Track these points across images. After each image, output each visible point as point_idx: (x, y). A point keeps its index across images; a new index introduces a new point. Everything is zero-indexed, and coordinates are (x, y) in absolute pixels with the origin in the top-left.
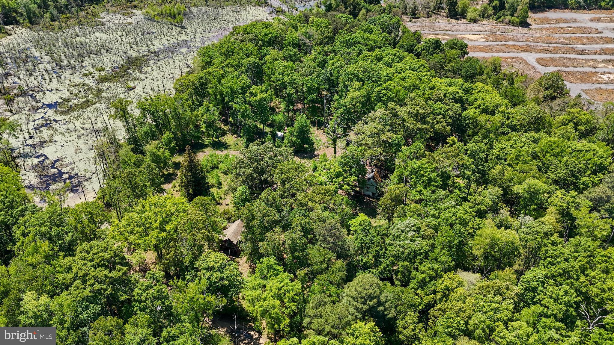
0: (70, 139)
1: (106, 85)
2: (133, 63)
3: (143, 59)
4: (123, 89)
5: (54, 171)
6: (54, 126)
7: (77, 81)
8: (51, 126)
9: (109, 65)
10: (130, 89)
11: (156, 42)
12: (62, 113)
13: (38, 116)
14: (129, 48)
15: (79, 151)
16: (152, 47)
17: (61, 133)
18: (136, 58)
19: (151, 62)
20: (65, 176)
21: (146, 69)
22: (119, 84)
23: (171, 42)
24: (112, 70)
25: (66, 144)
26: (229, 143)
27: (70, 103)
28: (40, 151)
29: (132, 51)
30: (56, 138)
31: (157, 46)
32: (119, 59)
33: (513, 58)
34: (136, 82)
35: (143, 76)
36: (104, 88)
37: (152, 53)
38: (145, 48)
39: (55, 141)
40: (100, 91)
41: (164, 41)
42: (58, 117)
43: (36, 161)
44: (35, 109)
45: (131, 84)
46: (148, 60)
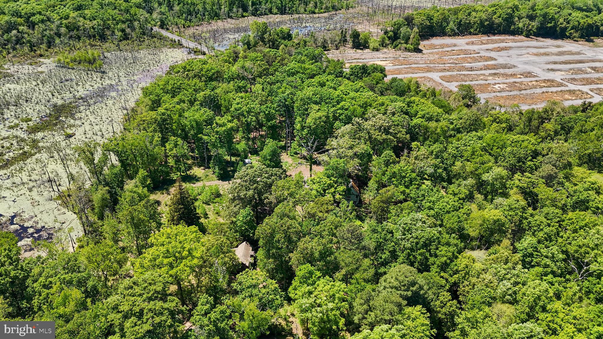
0: (20, 193)
1: (40, 135)
2: (61, 110)
3: (71, 106)
4: (62, 137)
7: (4, 133)
9: (35, 115)
10: (69, 136)
11: (79, 88)
14: (51, 96)
15: (37, 203)
16: (76, 93)
18: (63, 106)
19: (82, 108)
21: (78, 115)
22: (55, 133)
23: (96, 87)
24: (41, 119)
25: (17, 198)
26: (199, 176)
27: (5, 157)
29: (55, 99)
31: (81, 92)
32: (44, 108)
33: (421, 78)
34: (74, 129)
35: (78, 122)
36: (39, 138)
37: (79, 99)
38: (69, 95)
40: (35, 141)
41: (87, 86)
45: (69, 131)
46: (77, 107)
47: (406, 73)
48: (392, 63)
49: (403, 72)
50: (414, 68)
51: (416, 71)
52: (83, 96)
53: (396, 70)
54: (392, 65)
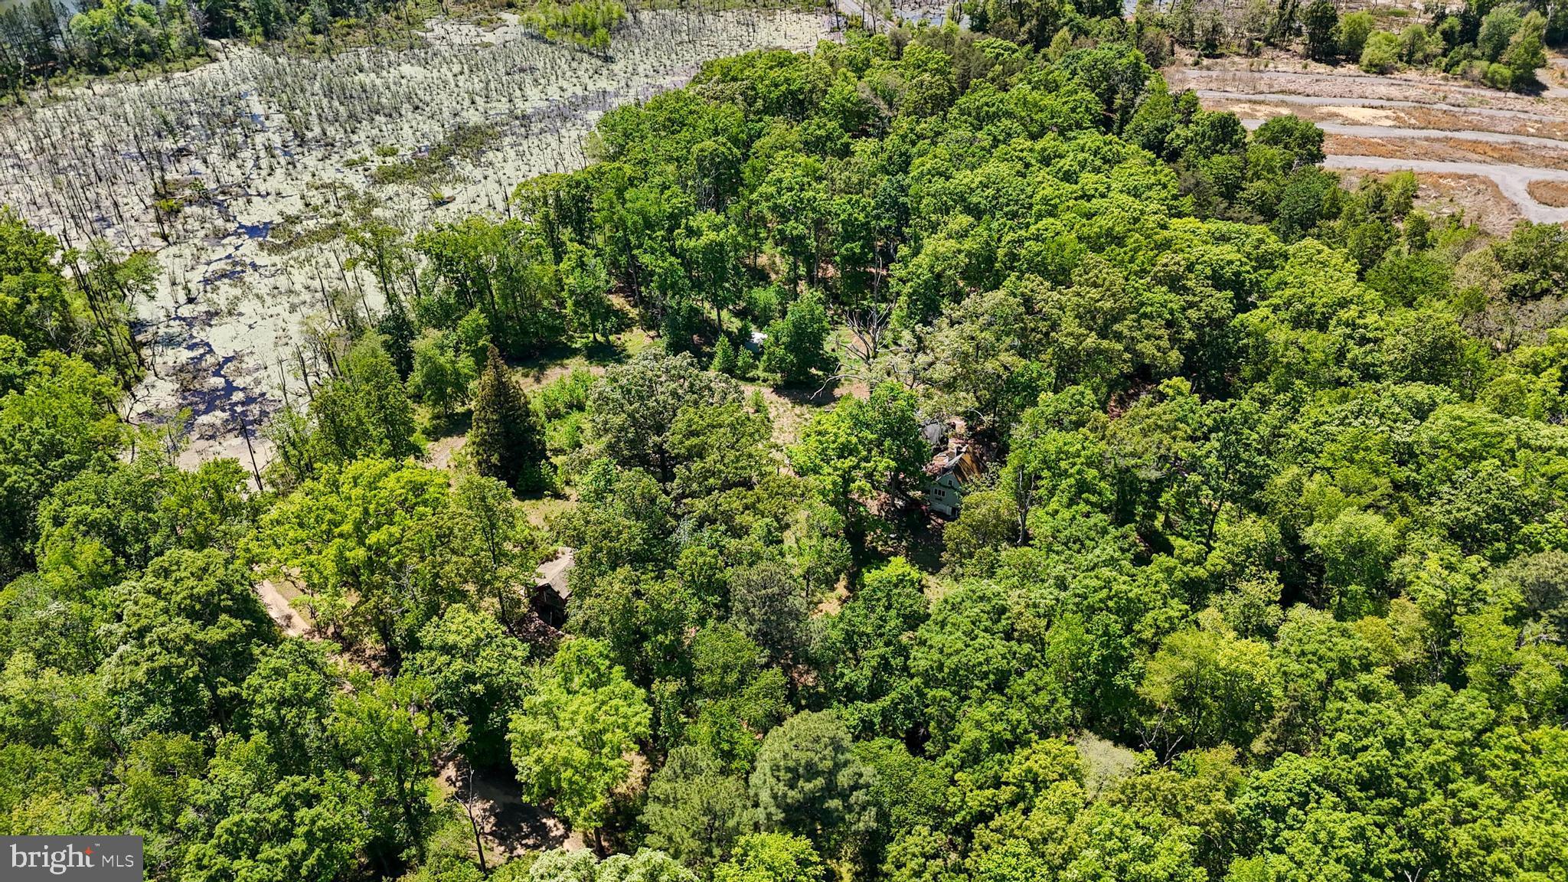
0: (273, 311)
1: (391, 189)
2: (465, 139)
3: (490, 132)
4: (425, 201)
5: (219, 382)
6: (247, 279)
7: (328, 175)
8: (241, 279)
9: (411, 142)
10: (440, 203)
11: (533, 93)
12: (275, 249)
13: (221, 253)
14: (467, 103)
15: (284, 341)
16: (519, 103)
17: (257, 296)
18: (477, 129)
19: (507, 140)
20: (238, 396)
21: (490, 155)
22: (418, 190)
23: (568, 94)
24: (414, 155)
25: (260, 322)
26: (630, 351)
27: (298, 228)
28: (199, 334)
29: (472, 111)
30: (244, 307)
31: (533, 100)
32: (436, 128)
33: (1460, 177)
34: (459, 186)
35: (478, 173)
36: (383, 197)
37: (517, 118)
38: (504, 106)
39: (241, 314)
40: (372, 202)
41: (553, 92)
42: (263, 259)
43: (184, 355)
44: (220, 235)
45: (446, 192)
46: (503, 134)
47: (1417, 156)
48: (1397, 118)
49: (1410, 151)
50: (1459, 144)
51: (1459, 154)
52: (529, 111)
53: (1390, 140)
54: (1391, 123)
